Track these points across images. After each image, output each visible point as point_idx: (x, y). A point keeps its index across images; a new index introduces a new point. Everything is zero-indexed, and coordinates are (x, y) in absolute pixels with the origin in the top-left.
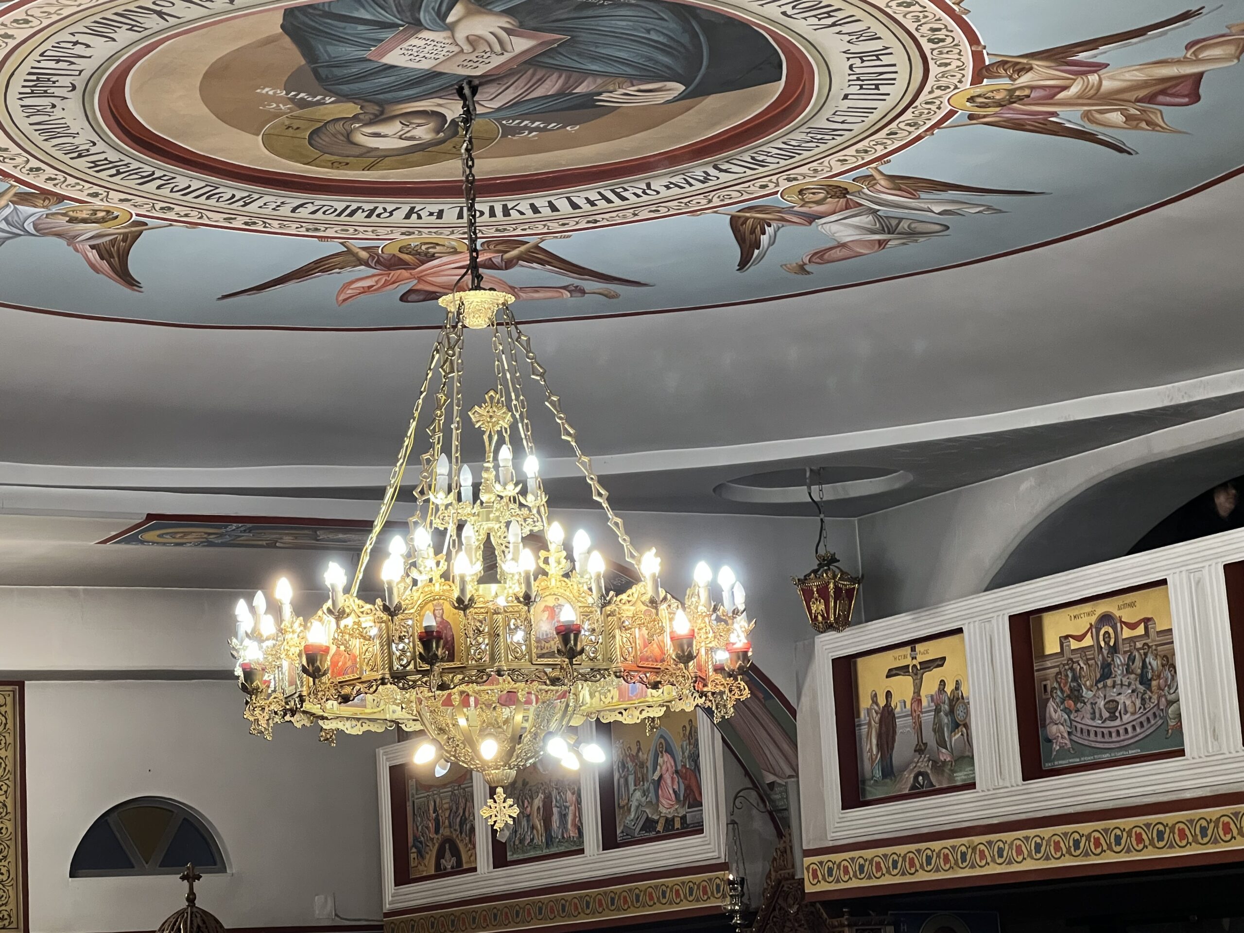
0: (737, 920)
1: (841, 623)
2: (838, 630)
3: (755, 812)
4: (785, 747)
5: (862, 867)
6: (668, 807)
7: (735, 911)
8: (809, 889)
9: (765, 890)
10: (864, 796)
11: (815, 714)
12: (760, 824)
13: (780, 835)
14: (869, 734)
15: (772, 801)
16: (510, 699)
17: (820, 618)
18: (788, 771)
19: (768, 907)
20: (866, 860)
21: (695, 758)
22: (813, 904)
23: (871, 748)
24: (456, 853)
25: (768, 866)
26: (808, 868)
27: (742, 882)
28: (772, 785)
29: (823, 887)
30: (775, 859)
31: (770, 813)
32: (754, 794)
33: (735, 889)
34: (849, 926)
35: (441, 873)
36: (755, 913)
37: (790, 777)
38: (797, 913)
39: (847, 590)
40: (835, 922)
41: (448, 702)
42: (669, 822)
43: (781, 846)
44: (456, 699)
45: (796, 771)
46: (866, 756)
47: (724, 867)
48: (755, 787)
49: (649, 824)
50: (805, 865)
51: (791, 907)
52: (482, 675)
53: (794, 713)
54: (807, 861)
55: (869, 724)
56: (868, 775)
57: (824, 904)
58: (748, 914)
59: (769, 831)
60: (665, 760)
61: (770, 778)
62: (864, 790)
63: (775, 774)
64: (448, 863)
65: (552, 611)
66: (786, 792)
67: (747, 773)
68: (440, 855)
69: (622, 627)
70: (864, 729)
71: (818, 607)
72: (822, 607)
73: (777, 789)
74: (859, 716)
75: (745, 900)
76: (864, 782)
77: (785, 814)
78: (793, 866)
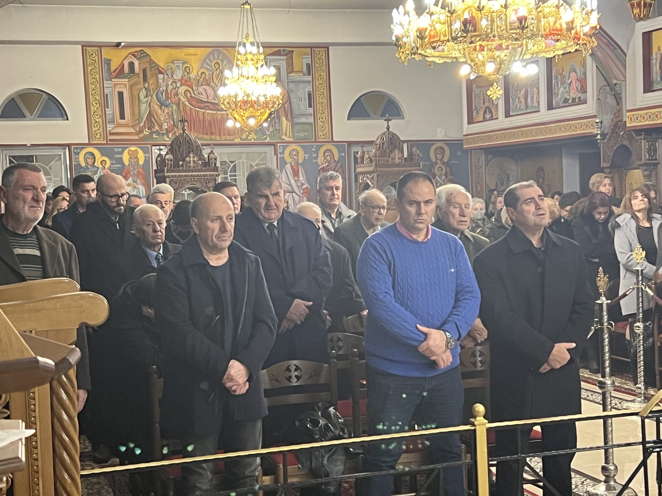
0: (599, 137)
1: (646, 17)
2: (644, 20)
3: (608, 95)
4: (622, 69)
5: (650, 116)
6: (574, 94)
7: (598, 134)
8: (628, 125)
9: (611, 126)
10: (653, 88)
11: (634, 55)
12: (611, 100)
13: (618, 104)
14: (656, 63)
15: (615, 91)
16: (499, 48)
17: (637, 16)
18: (622, 78)
19: (611, 133)
20: (652, 113)
21: (585, 74)
22: (630, 131)
23: (656, 70)
24: (491, 112)
25: (612, 116)
26: (628, 117)
27: (601, 123)
28: (615, 84)
29: (634, 124)
30: (615, 114)
31: (615, 95)
32: (608, 88)
33: (598, 125)
34: (643, 139)
35: (485, 120)
36: (607, 134)
37: (623, 81)
38: (623, 134)
39: (649, 4)
40: (638, 138)
41: (475, 49)
42: (574, 99)
43: (618, 108)
44: (478, 48)
45: (625, 77)
46: (654, 72)
47: (595, 116)
48: (609, 85)
49: (566, 100)
50: (627, 116)
51: (621, 132)
52: (486, 37)
53: (625, 55)
54: (628, 114)
55: (656, 59)
56: (655, 80)
57: (634, 130)
58: (603, 135)
59: (614, 102)
60: (573, 74)
61: (615, 82)
62: (653, 86)
63: (617, 80)
64: (488, 116)
65: (516, 11)
66: (621, 87)
67: (606, 80)
68: (485, 113)
69: (544, 17)
70: (654, 61)
71: (636, 11)
72: (638, 11)
73: (618, 86)
74: (652, 56)
75: (602, 129)
76: (653, 82)
77: (620, 96)
78: (622, 117)
